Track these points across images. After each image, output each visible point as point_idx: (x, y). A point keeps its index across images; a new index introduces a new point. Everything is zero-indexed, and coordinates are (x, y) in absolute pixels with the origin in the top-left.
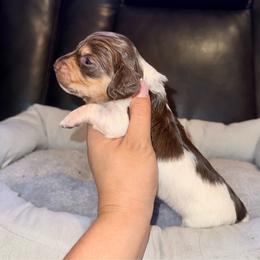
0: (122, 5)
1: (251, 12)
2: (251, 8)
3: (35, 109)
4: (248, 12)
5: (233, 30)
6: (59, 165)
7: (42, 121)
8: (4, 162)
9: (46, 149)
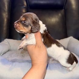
0: (29, 9)
1: (65, 10)
2: (64, 8)
3: (6, 40)
4: (63, 10)
5: (60, 15)
6: (16, 54)
7: (9, 43)
8: (1, 54)
9: (11, 51)
